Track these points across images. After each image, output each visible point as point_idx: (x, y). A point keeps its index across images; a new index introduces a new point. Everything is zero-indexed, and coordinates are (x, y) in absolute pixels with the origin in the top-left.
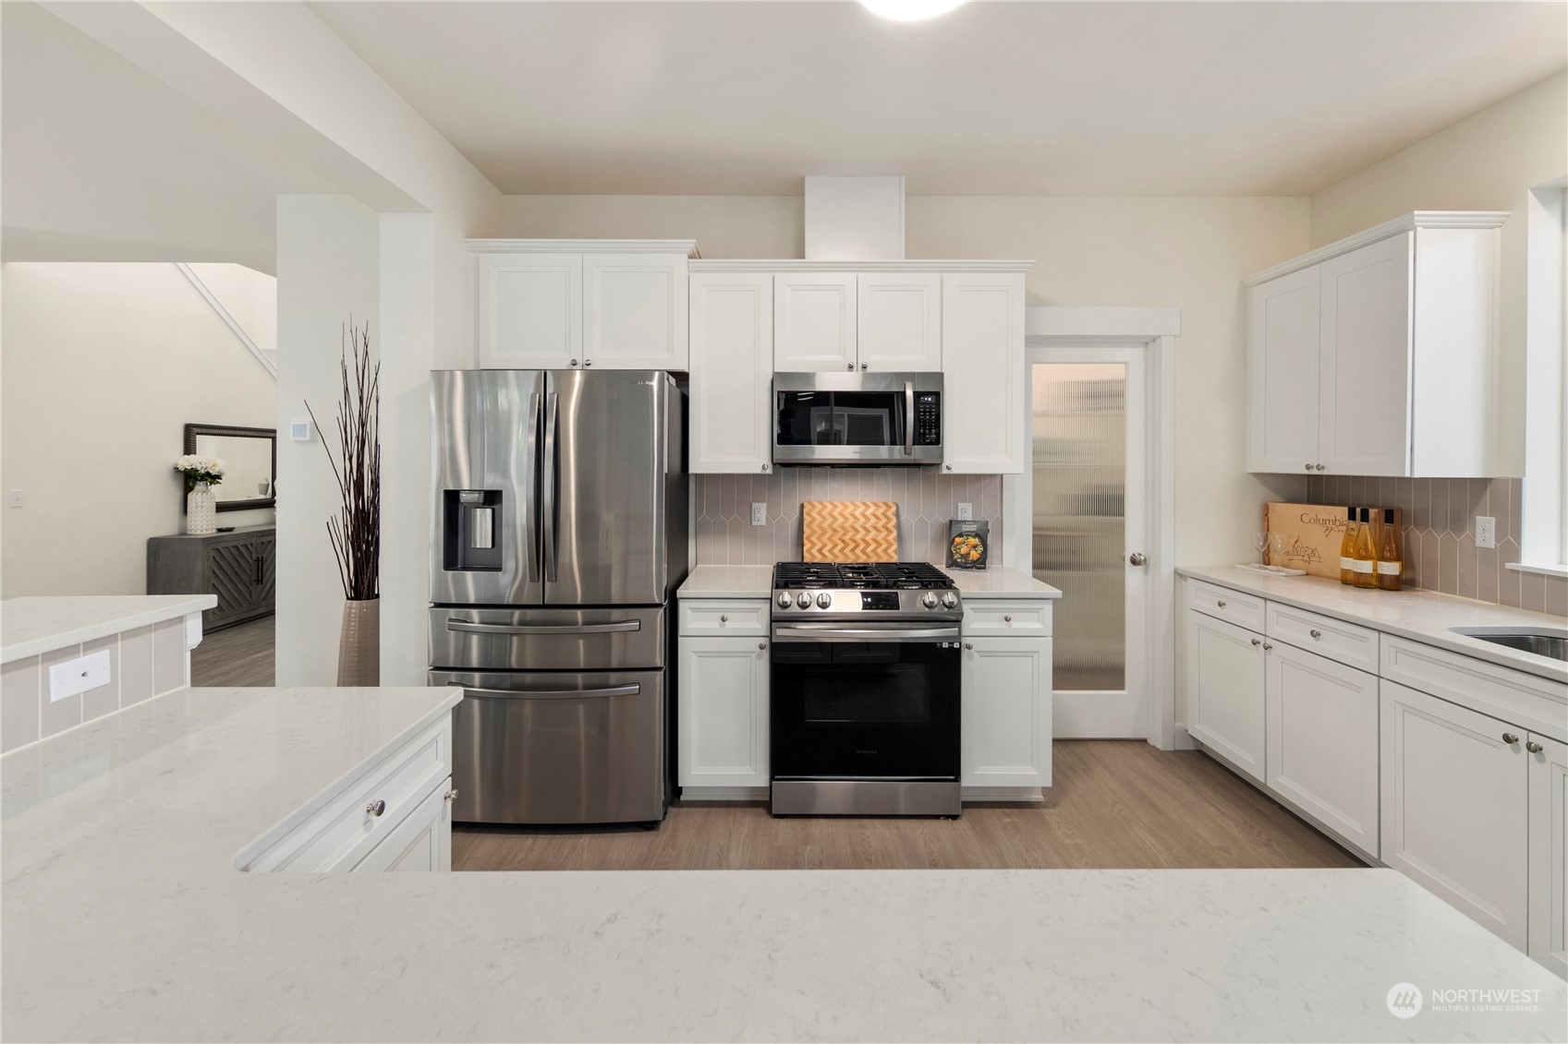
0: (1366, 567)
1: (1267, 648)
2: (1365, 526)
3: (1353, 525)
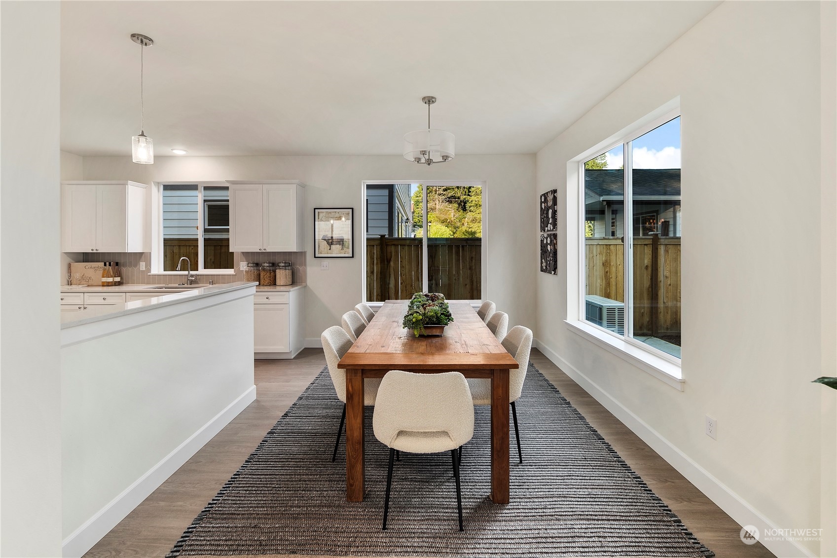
0: (111, 280)
1: (85, 308)
2: (110, 267)
3: (105, 267)
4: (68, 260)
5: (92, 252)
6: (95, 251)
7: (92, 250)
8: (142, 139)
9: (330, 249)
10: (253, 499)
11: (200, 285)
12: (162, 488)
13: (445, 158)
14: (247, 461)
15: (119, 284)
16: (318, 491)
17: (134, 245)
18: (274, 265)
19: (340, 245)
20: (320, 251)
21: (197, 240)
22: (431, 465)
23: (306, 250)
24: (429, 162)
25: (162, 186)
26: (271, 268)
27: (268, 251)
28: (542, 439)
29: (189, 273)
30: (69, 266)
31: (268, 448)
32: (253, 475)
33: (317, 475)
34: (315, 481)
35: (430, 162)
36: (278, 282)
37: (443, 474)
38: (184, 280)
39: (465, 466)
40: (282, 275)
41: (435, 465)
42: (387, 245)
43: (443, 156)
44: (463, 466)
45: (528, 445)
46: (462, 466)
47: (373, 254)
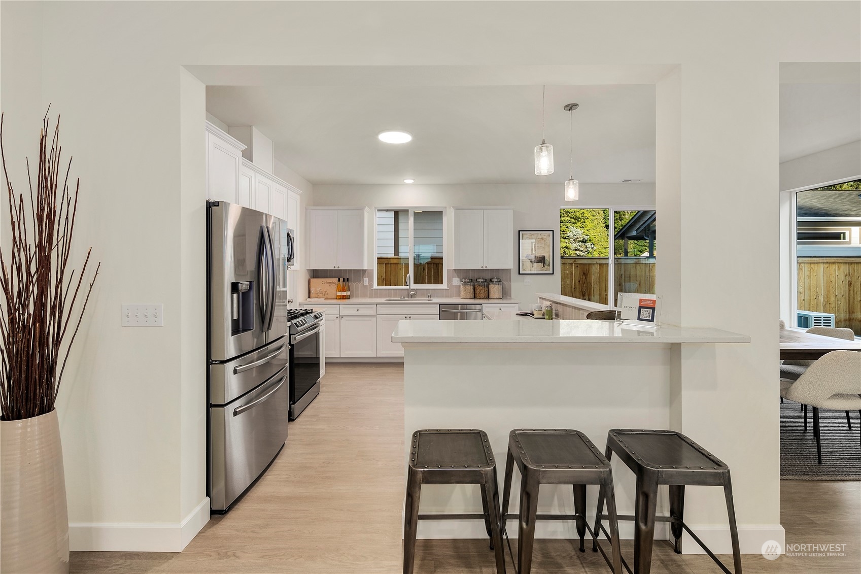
2: (343, 283)
7: (335, 267)
9: (533, 267)
11: (417, 298)
15: (348, 297)
18: (488, 281)
19: (541, 263)
20: (525, 268)
23: (510, 268)
25: (377, 211)
26: (485, 283)
27: (488, 268)
29: (410, 288)
38: (405, 293)
40: (495, 290)
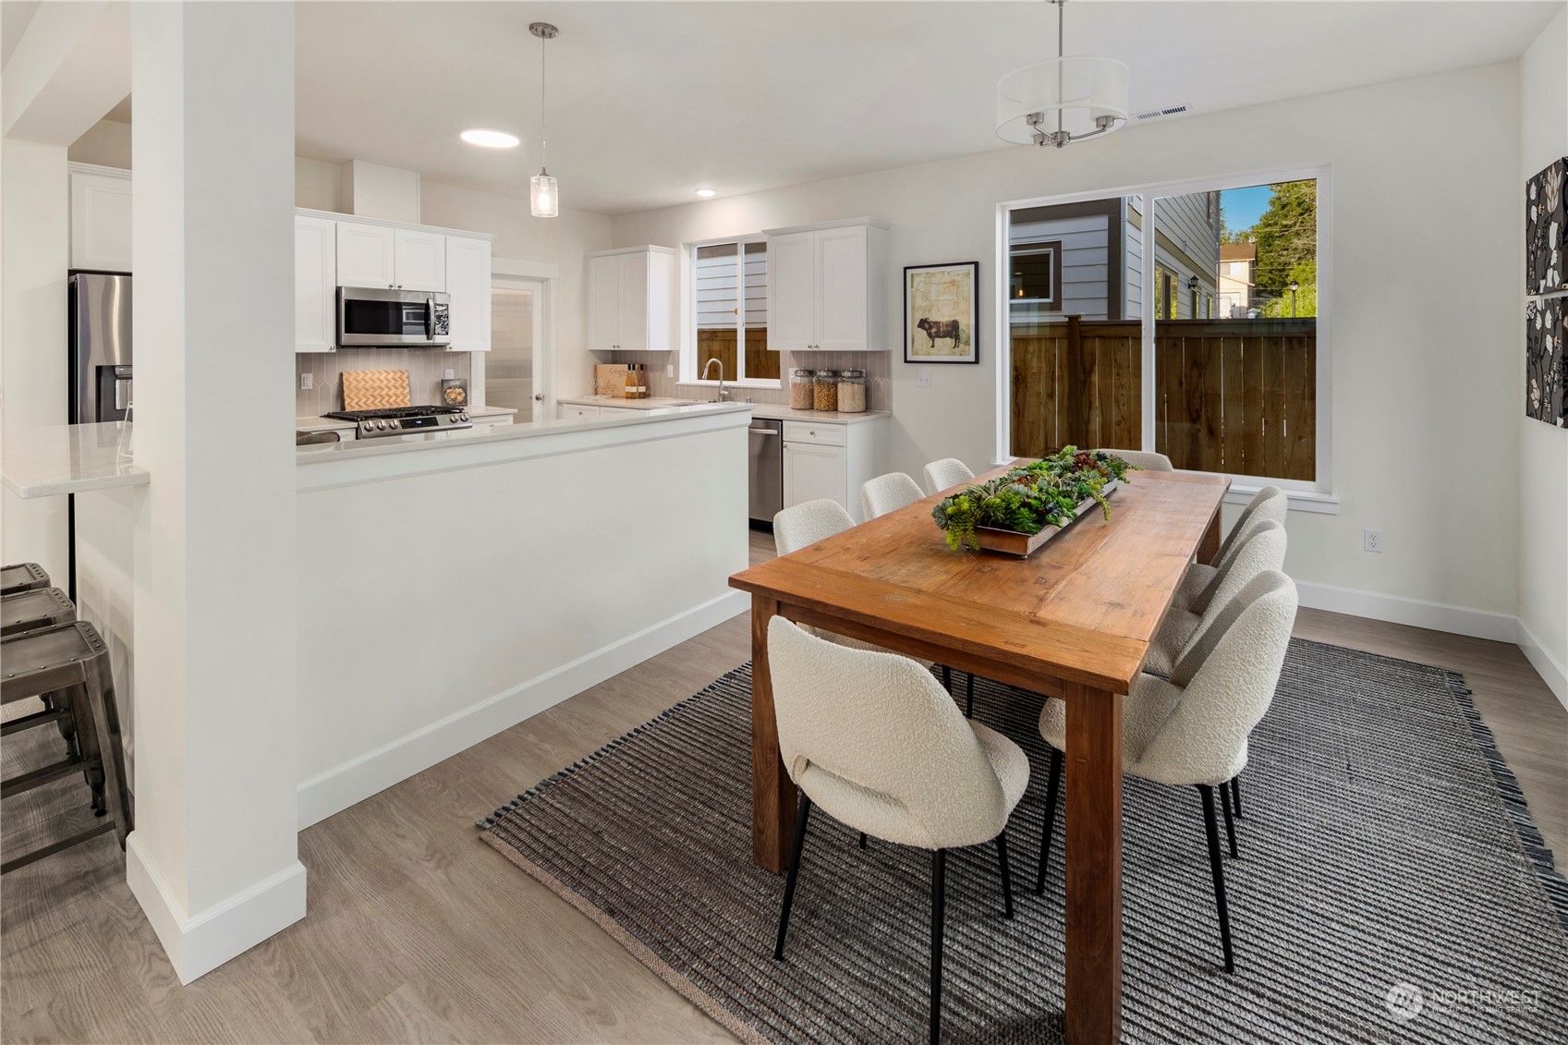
0: (635, 389)
2: (634, 372)
3: (629, 372)
4: (594, 360)
5: (613, 349)
6: (616, 349)
7: (614, 347)
8: (544, 179)
9: (933, 346)
10: (627, 783)
12: (550, 716)
13: (1104, 122)
14: (665, 714)
15: (644, 396)
16: (723, 815)
17: (656, 341)
18: (836, 374)
19: (951, 337)
20: (915, 350)
21: (735, 331)
22: (969, 863)
23: (890, 348)
24: (1060, 139)
25: (696, 249)
26: (831, 380)
27: (822, 349)
28: (1353, 933)
29: (721, 384)
30: (596, 367)
31: (708, 701)
32: (657, 740)
33: (742, 782)
34: (731, 793)
35: (1062, 138)
36: (840, 408)
37: (985, 897)
39: (1052, 901)
40: (848, 393)
41: (979, 867)
42: (1083, 338)
43: (1097, 119)
44: (1049, 900)
45: (1288, 930)
46: (1044, 898)
47: (1052, 357)
